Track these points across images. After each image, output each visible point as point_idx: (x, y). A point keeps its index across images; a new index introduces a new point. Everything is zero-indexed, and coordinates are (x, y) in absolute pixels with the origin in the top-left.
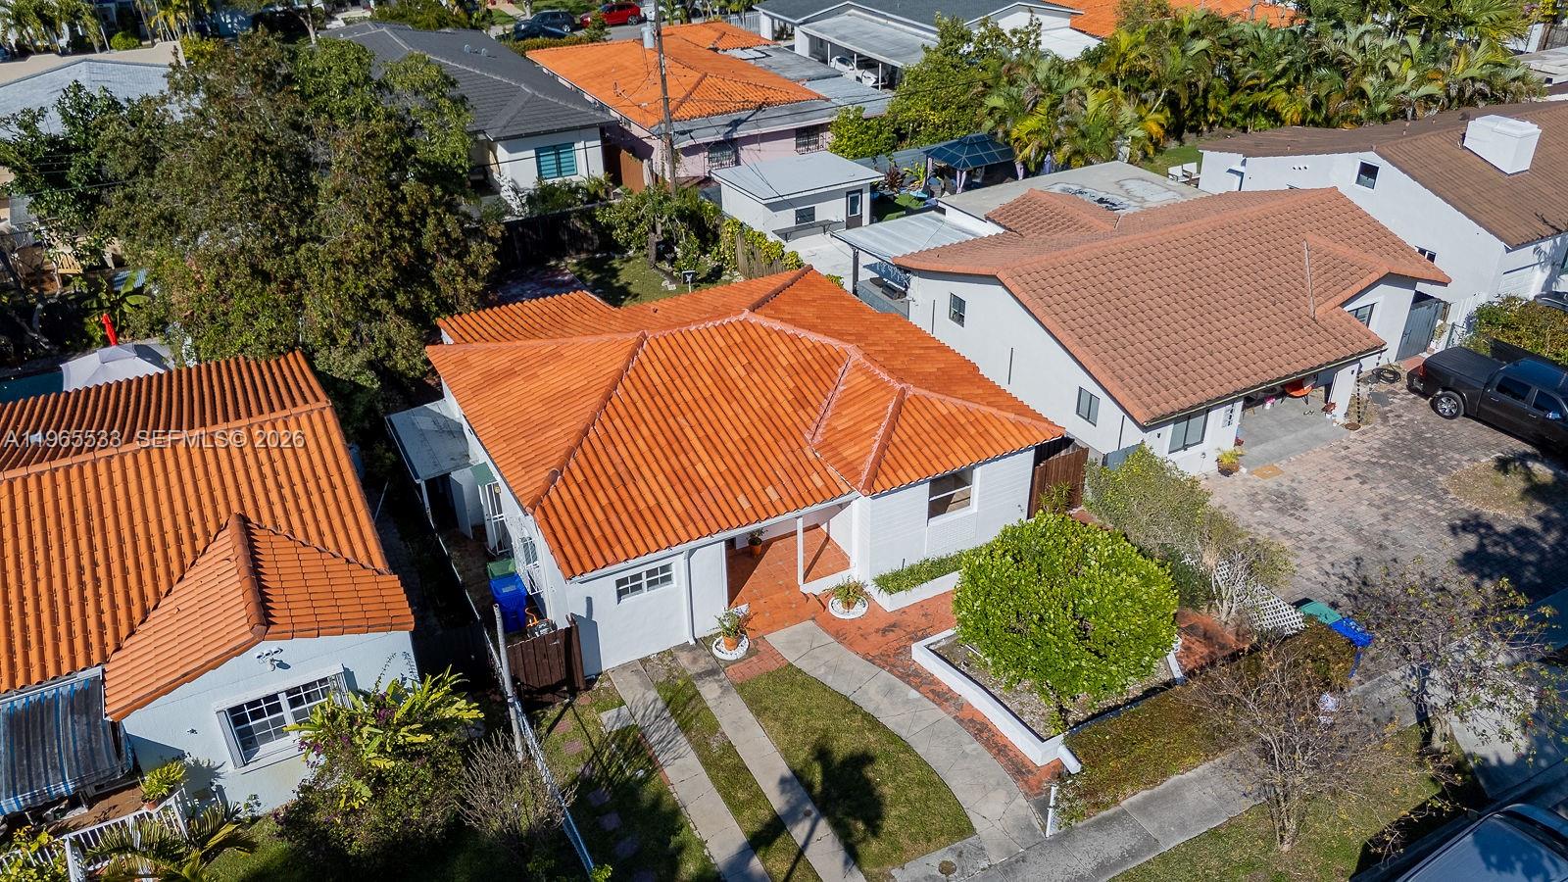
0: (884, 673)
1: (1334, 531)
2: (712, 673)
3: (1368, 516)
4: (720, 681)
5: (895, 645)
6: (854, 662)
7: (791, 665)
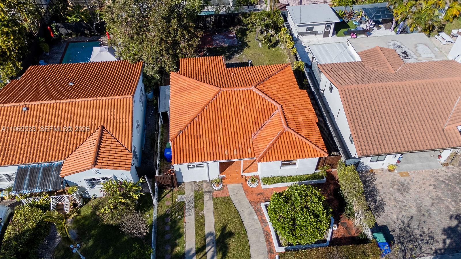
0: (252, 208)
1: (412, 204)
2: (209, 192)
3: (427, 201)
4: (210, 195)
5: (259, 200)
6: (245, 201)
7: (229, 196)
